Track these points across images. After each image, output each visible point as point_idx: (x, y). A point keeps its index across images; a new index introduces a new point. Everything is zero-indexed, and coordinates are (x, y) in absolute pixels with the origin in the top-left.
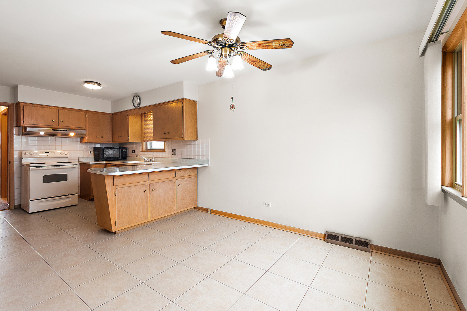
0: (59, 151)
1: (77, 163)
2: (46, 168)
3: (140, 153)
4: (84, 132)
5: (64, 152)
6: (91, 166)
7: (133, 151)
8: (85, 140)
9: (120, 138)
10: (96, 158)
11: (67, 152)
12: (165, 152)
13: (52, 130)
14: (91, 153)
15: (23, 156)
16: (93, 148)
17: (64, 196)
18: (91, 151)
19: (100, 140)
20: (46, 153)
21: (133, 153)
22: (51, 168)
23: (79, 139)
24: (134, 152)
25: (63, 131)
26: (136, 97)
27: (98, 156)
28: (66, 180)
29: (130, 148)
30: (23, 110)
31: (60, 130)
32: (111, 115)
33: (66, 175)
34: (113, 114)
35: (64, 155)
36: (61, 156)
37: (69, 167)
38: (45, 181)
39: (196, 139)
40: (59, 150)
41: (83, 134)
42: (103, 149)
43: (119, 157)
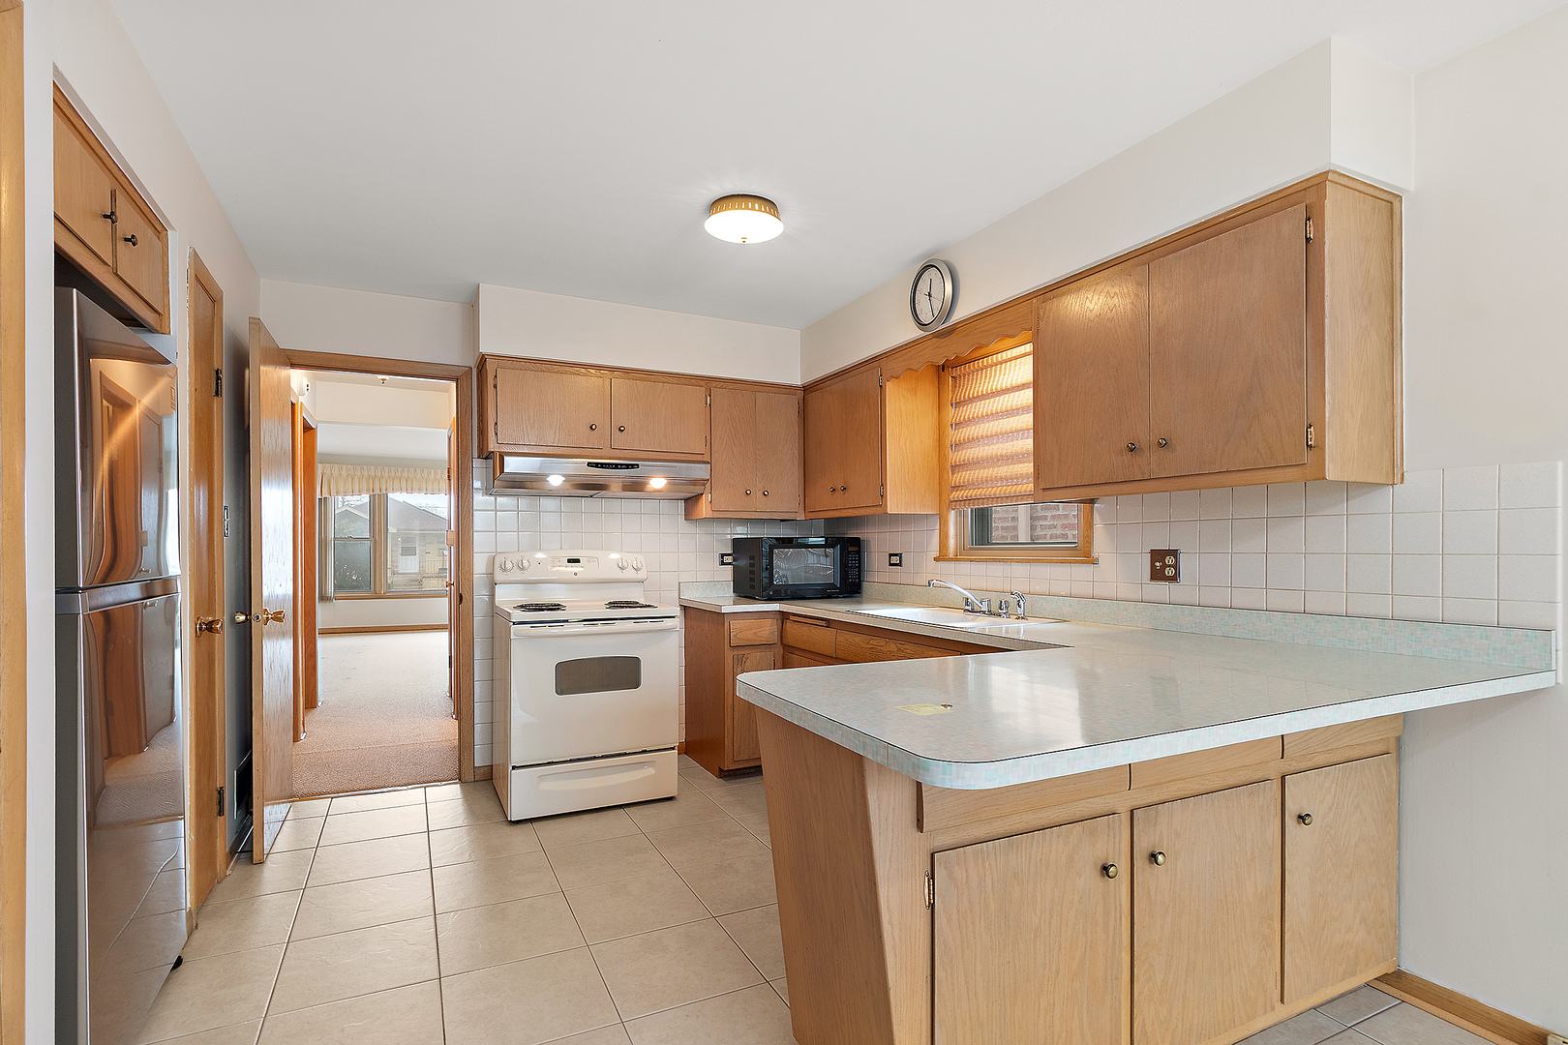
0: (615, 556)
1: (677, 611)
2: (568, 629)
3: (931, 570)
4: (701, 472)
5: (632, 559)
6: (726, 625)
7: (891, 555)
8: (704, 509)
9: (839, 493)
10: (745, 588)
11: (640, 557)
12: (1094, 562)
13: (589, 464)
14: (723, 563)
15: (499, 576)
16: (730, 544)
17: (630, 754)
18: (723, 555)
19: (760, 506)
20: (569, 561)
21: (891, 565)
22: (581, 628)
23: (682, 504)
24: (896, 560)
25: (628, 466)
26: (932, 273)
27: (752, 580)
28: (635, 683)
29: (878, 544)
30: (495, 386)
31: (616, 466)
32: (800, 393)
33: (635, 663)
34: (808, 389)
35: (629, 574)
36: (618, 575)
37: (648, 625)
38: (562, 688)
39: (1394, 475)
40: (615, 551)
41: (694, 482)
42: (772, 548)
43: (832, 586)
